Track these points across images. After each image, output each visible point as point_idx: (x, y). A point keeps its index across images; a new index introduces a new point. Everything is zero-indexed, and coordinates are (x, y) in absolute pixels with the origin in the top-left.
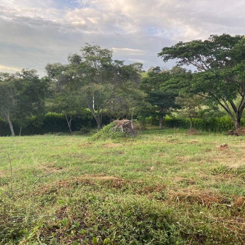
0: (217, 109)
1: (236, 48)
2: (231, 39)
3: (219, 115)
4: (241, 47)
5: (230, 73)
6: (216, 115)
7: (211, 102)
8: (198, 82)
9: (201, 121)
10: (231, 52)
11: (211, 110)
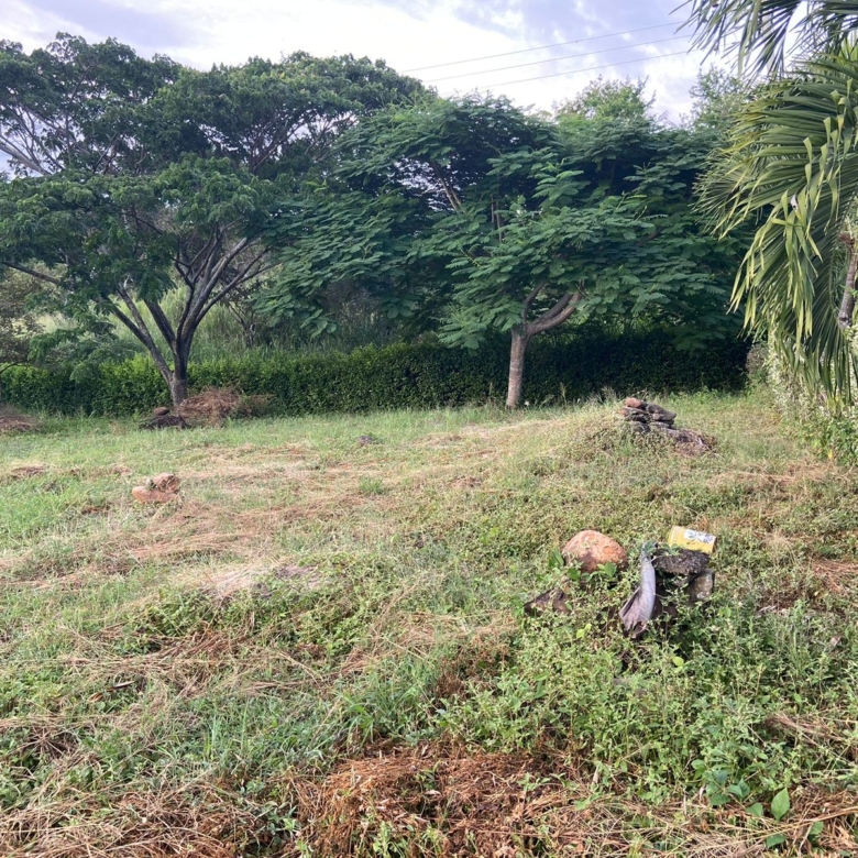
0: (106, 330)
1: (161, 105)
2: (136, 63)
3: (116, 351)
4: (178, 101)
5: (146, 193)
6: (104, 354)
7: (83, 303)
8: (20, 216)
9: (38, 376)
10: (141, 115)
11: (82, 333)
